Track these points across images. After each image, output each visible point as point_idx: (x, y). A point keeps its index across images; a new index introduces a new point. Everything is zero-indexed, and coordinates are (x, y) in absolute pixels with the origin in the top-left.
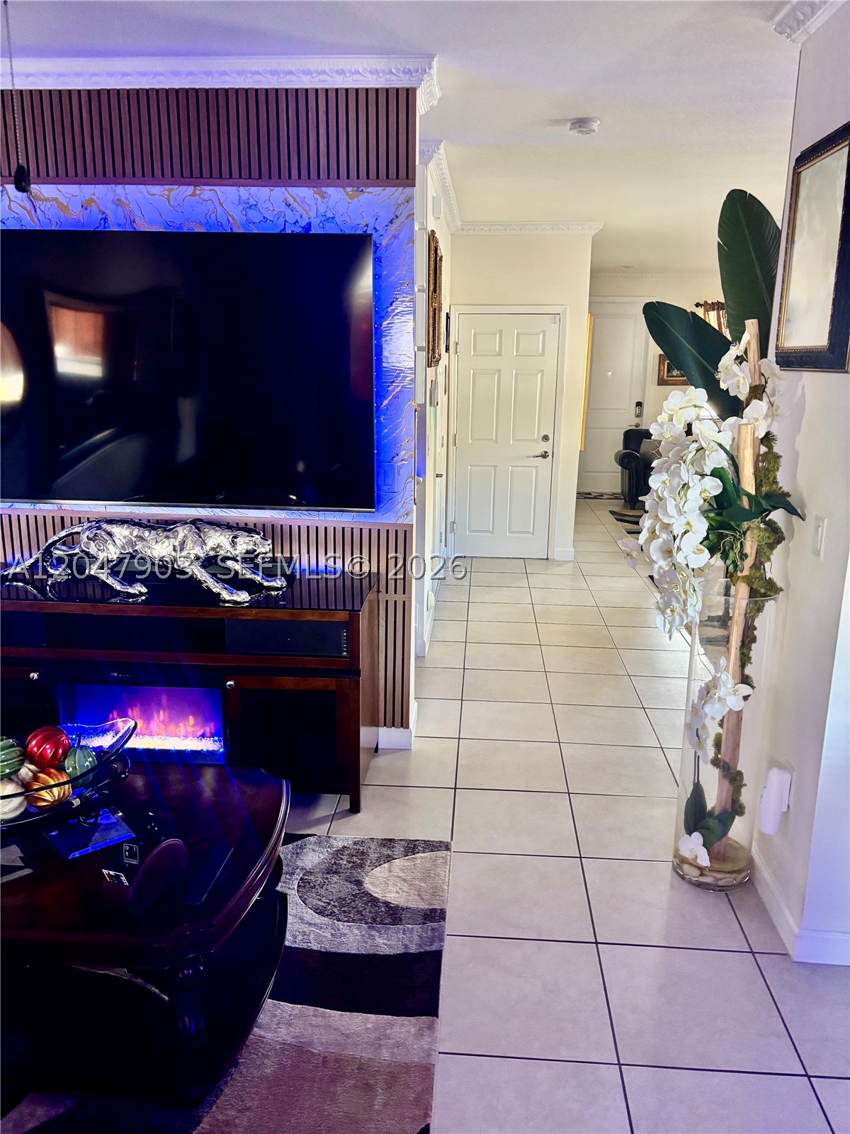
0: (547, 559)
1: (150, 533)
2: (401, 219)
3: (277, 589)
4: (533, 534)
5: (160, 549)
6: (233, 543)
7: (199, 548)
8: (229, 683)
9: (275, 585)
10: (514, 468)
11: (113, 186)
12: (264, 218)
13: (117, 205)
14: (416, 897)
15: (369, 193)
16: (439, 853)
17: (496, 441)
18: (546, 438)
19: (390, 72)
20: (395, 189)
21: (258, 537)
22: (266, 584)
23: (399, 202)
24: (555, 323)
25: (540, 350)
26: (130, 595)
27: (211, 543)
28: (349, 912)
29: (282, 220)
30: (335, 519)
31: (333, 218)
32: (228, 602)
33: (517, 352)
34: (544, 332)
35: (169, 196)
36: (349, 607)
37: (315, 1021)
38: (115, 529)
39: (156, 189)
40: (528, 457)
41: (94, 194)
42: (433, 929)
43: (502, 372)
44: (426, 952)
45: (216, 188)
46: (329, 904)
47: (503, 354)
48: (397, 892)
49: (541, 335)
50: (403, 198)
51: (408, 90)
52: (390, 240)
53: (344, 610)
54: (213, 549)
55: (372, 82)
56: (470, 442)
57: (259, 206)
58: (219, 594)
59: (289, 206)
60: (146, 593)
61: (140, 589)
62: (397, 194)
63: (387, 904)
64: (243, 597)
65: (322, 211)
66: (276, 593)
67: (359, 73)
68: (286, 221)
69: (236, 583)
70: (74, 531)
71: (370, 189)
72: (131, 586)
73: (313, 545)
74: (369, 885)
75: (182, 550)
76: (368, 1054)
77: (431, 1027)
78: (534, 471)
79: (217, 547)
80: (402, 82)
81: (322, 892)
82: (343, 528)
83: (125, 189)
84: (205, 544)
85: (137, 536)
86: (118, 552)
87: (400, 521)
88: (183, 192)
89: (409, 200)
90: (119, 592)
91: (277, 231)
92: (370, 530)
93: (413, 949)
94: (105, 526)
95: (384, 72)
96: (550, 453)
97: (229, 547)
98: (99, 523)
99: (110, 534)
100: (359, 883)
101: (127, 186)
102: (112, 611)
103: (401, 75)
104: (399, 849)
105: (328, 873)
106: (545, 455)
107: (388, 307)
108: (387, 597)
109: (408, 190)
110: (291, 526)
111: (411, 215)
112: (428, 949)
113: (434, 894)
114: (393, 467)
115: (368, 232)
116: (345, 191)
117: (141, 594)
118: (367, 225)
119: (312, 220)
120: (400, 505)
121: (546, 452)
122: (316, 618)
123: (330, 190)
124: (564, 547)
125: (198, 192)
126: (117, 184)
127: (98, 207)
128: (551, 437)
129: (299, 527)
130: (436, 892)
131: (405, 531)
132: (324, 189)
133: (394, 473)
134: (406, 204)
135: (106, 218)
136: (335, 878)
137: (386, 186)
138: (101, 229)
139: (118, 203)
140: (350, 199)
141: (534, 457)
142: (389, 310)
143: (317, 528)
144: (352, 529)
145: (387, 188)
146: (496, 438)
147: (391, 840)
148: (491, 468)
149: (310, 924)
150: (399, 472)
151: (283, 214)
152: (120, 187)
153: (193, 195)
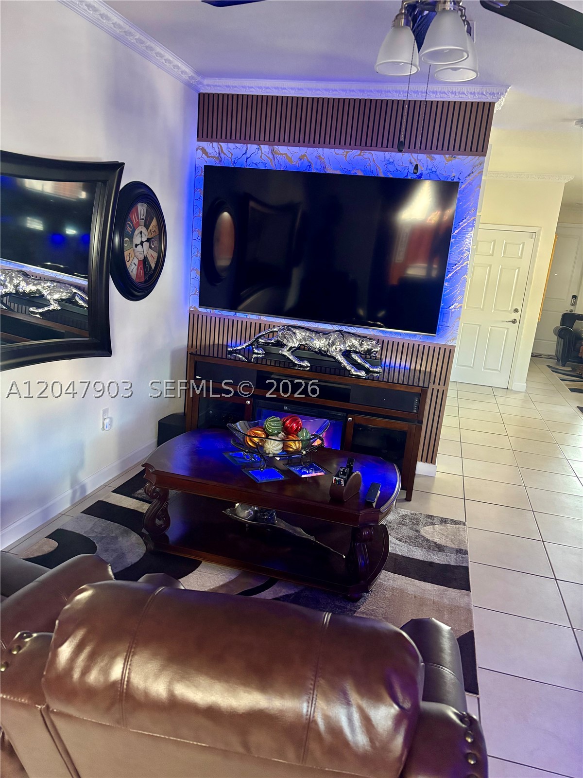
0: (507, 389)
1: (316, 335)
2: (474, 174)
3: (377, 373)
4: (500, 371)
5: (319, 343)
6: (361, 345)
7: (342, 345)
8: (349, 419)
9: (377, 370)
10: (492, 328)
11: (317, 148)
12: (397, 169)
13: (318, 158)
14: (450, 542)
15: (459, 158)
16: (460, 526)
17: (483, 310)
18: (516, 311)
19: (482, 94)
20: (474, 157)
21: (374, 342)
22: (371, 369)
23: (476, 164)
24: (532, 238)
25: (520, 255)
26: (301, 366)
27: (349, 343)
28: (415, 543)
29: (406, 171)
30: (410, 339)
31: (435, 171)
32: (354, 375)
33: (504, 254)
34: (524, 243)
35: (346, 155)
36: (421, 385)
37: (406, 582)
38: (297, 331)
39: (340, 151)
40: (503, 321)
41: (306, 152)
42: (462, 557)
43: (492, 266)
44: (460, 566)
45: (373, 152)
46: (403, 537)
47: (494, 255)
48: (439, 539)
49: (521, 245)
50: (478, 162)
51: (490, 103)
52: (467, 185)
53: (418, 386)
54: (349, 346)
55: (470, 99)
56: (465, 308)
57: (395, 163)
58: (350, 371)
59: (411, 163)
60: (309, 367)
61: (307, 363)
62: (475, 160)
63: (435, 543)
64: (362, 374)
65: (430, 167)
66: (376, 375)
67: (464, 93)
68: (408, 172)
69: (359, 367)
70: (274, 330)
71: (460, 157)
72: (303, 362)
73: (394, 352)
74: (422, 532)
75: (332, 346)
76: (436, 599)
77: (468, 595)
78: (506, 331)
79: (351, 346)
80: (489, 99)
81: (399, 531)
82: (414, 344)
83: (323, 150)
84: (346, 343)
85: (308, 336)
86: (298, 343)
87: (448, 344)
88: (353, 154)
89: (482, 163)
90: (295, 365)
91: (402, 177)
92: (429, 347)
93: (453, 563)
94: (292, 329)
95: (478, 93)
96: (518, 321)
97: (358, 346)
98: (289, 328)
99: (294, 333)
100: (418, 531)
101: (324, 149)
102: (293, 373)
103: (488, 95)
104: (436, 521)
105: (400, 524)
106: (514, 322)
107: (459, 223)
108: (434, 386)
109: (481, 158)
110: (383, 340)
111: (481, 173)
112: (461, 565)
113: (460, 543)
114: (449, 312)
115: (455, 180)
116: (445, 157)
117: (307, 367)
118: (454, 176)
119: (423, 172)
120: (450, 334)
121: (515, 320)
122: (402, 389)
123: (437, 156)
124: (520, 383)
125: (362, 154)
126: (319, 148)
127: (308, 159)
128: (520, 310)
129: (388, 341)
130: (461, 542)
131: (451, 349)
132: (433, 155)
133: (449, 316)
134: (479, 166)
135: (310, 165)
136: (404, 527)
137: (469, 155)
138: (307, 171)
139: (318, 157)
140: (447, 161)
141: (507, 322)
142: (460, 224)
143: (398, 343)
144: (419, 345)
145: (470, 157)
146: (483, 307)
147: (432, 516)
148: (477, 326)
149: (395, 544)
150: (452, 315)
151: (407, 168)
152: (321, 149)
153: (360, 155)
